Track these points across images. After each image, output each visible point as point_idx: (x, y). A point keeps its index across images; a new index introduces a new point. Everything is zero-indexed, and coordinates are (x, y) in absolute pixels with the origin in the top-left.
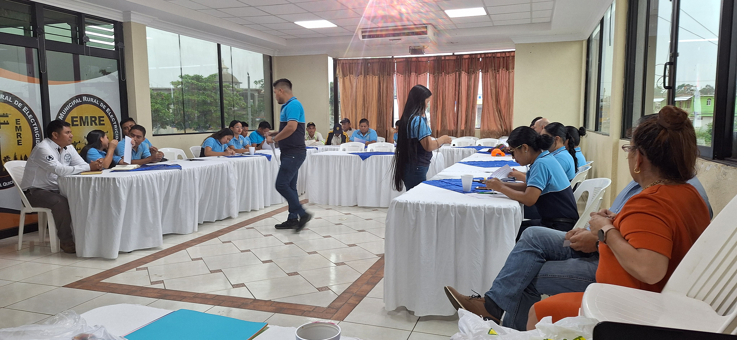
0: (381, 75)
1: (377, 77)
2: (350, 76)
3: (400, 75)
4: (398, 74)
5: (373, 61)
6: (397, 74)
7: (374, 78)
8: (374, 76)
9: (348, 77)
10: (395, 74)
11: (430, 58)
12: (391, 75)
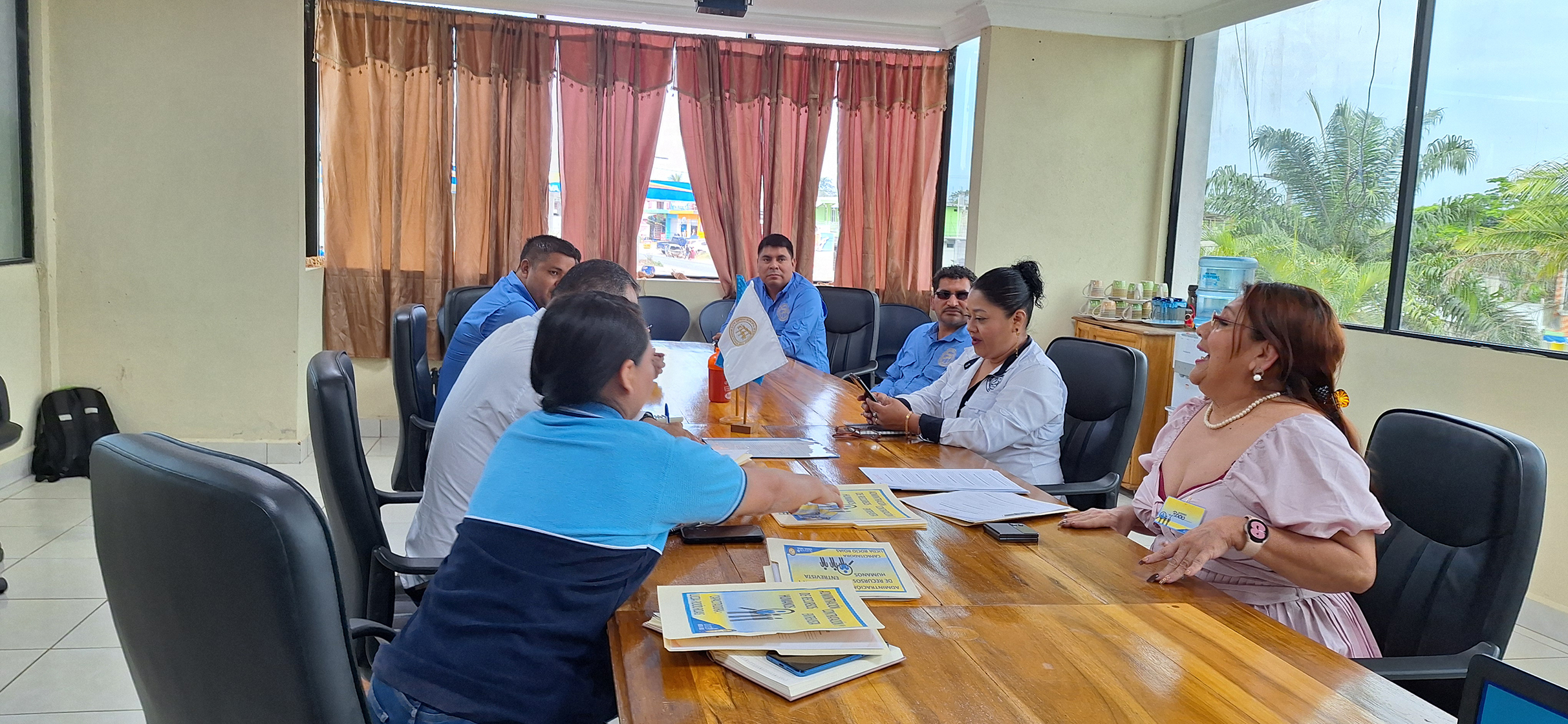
0: (501, 76)
1: (484, 80)
2: (375, 64)
3: (574, 83)
4: (568, 81)
5: (469, 21)
6: (562, 81)
7: (473, 83)
8: (474, 77)
9: (367, 69)
10: (555, 80)
11: (679, 39)
12: (543, 79)
